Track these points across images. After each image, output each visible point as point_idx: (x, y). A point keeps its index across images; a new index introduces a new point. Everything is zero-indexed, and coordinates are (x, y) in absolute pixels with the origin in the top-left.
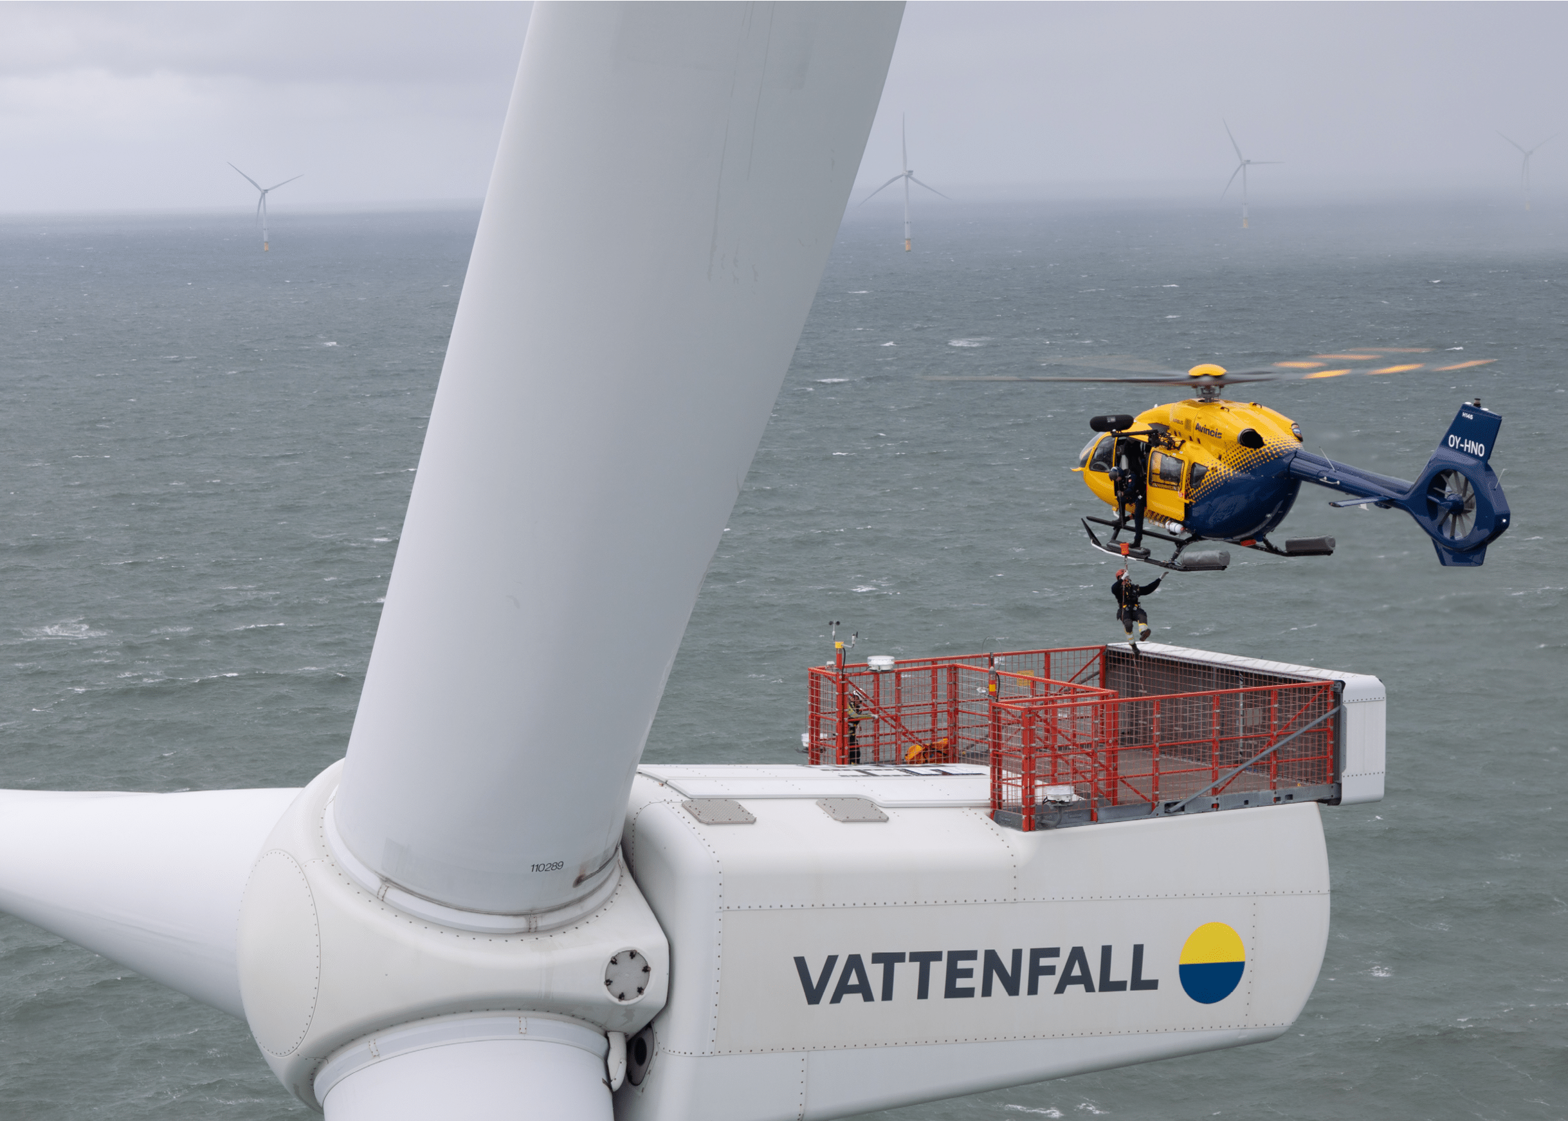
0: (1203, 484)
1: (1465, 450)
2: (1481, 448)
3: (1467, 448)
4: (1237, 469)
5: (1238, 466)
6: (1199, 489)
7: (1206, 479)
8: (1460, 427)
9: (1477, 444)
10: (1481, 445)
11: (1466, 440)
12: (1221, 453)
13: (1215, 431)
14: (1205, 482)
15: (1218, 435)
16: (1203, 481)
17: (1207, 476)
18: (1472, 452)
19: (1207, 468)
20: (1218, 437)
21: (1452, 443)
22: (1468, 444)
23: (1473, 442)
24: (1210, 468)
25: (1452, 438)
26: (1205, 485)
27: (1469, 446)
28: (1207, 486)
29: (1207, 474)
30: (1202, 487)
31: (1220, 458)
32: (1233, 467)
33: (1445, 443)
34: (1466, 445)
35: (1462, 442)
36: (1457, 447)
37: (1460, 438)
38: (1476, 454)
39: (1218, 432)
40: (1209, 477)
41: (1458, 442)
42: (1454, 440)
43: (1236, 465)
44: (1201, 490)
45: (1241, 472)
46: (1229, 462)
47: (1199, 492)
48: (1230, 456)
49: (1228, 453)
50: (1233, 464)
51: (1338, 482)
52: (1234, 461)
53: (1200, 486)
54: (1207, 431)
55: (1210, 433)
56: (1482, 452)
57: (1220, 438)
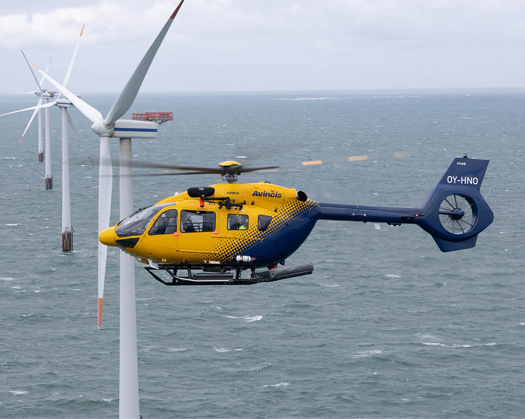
0: (270, 227)
1: (462, 183)
2: (475, 180)
3: (464, 182)
4: (291, 216)
5: (292, 214)
7: (272, 224)
8: (454, 169)
9: (471, 178)
10: (475, 178)
11: (462, 177)
12: (279, 207)
13: (275, 193)
14: (272, 226)
15: (278, 196)
16: (270, 225)
17: (272, 222)
18: (467, 183)
19: (271, 216)
21: (450, 181)
22: (464, 179)
23: (468, 178)
24: (273, 217)
25: (450, 177)
27: (465, 180)
28: (273, 228)
29: (273, 220)
30: (269, 229)
31: (276, 211)
32: (288, 215)
33: (444, 181)
34: (462, 180)
35: (459, 178)
36: (455, 182)
37: (456, 177)
38: (471, 183)
39: (278, 194)
40: (274, 223)
41: (455, 180)
42: (452, 179)
43: (290, 213)
44: (269, 231)
45: (295, 217)
46: (285, 212)
47: (267, 232)
48: (286, 208)
49: (284, 206)
50: (288, 213)
51: (365, 215)
52: (289, 211)
53: (267, 229)
54: (268, 195)
55: (270, 195)
56: (475, 182)
57: (281, 197)
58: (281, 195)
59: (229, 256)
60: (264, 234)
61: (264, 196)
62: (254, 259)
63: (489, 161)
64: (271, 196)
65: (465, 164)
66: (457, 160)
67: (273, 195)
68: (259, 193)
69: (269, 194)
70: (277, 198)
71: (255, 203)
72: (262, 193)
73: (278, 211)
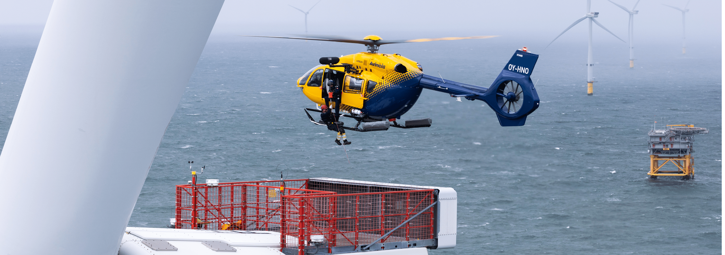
0: (374, 91)
1: (518, 71)
2: (527, 70)
3: (519, 70)
4: (392, 83)
5: (393, 82)
6: (372, 93)
7: (376, 88)
8: (515, 60)
9: (525, 68)
10: (527, 69)
11: (518, 67)
12: (384, 76)
13: (382, 65)
14: (375, 90)
15: (383, 67)
16: (374, 89)
17: (376, 87)
18: (521, 72)
19: (376, 83)
20: (383, 68)
21: (510, 68)
22: (519, 68)
23: (522, 67)
24: (378, 83)
25: (510, 66)
26: (375, 91)
27: (520, 69)
28: (376, 91)
29: (377, 85)
30: (373, 92)
31: (383, 78)
32: (390, 82)
33: (506, 68)
34: (518, 69)
35: (516, 67)
36: (513, 70)
37: (515, 66)
38: (524, 73)
39: (383, 65)
40: (377, 87)
41: (514, 68)
42: (512, 67)
43: (392, 81)
44: (373, 93)
45: (395, 84)
46: (388, 80)
47: (372, 94)
48: (389, 77)
49: (388, 75)
50: (390, 81)
51: (447, 89)
52: (391, 79)
53: (372, 92)
54: (377, 65)
55: (378, 66)
56: (527, 72)
57: (384, 68)
58: (385, 66)
60: (368, 94)
61: (375, 66)
63: (539, 55)
65: (522, 55)
66: (518, 52)
67: (380, 66)
70: (382, 68)
72: (374, 64)
73: (384, 78)
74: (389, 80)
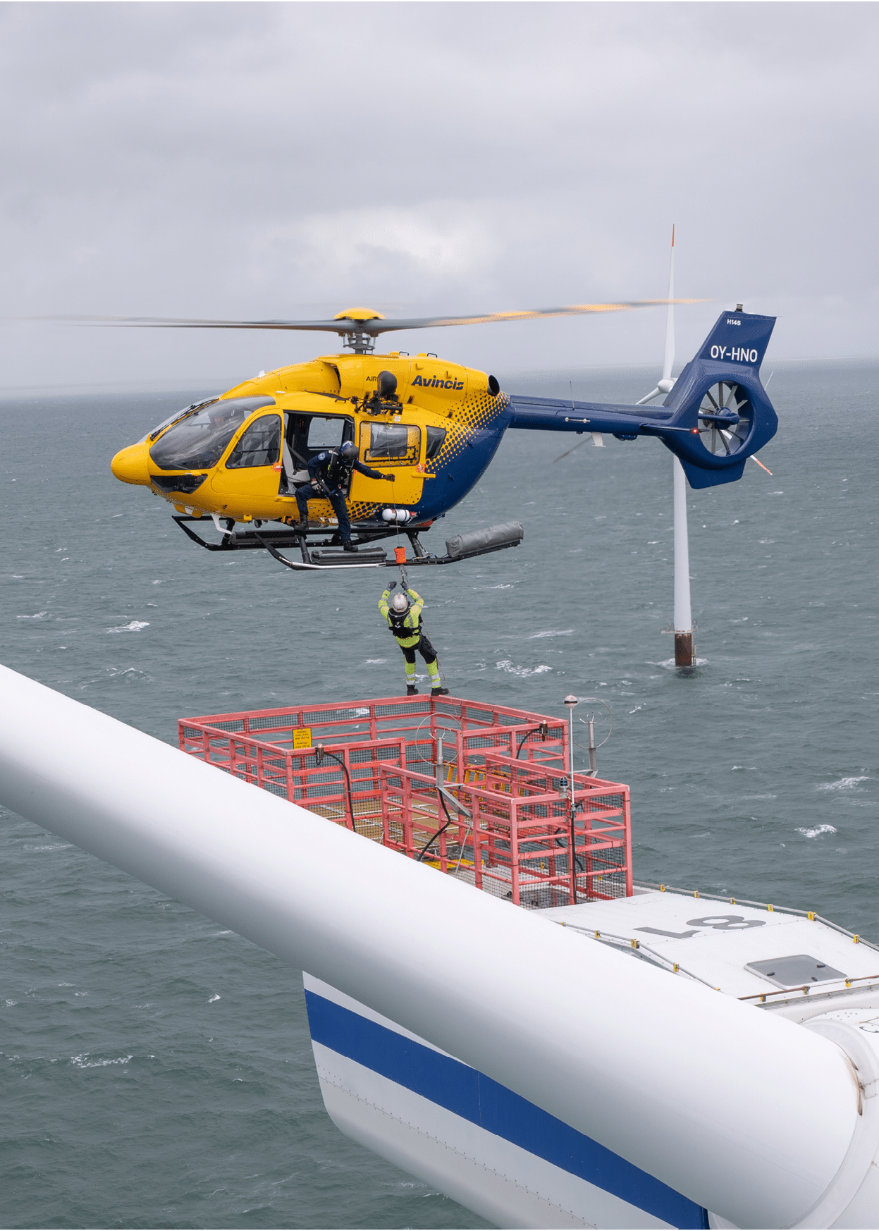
0: (443, 451)
1: (733, 359)
2: (753, 353)
3: (736, 356)
4: (475, 425)
5: (476, 422)
6: (438, 457)
7: (447, 443)
8: (723, 336)
9: (748, 349)
10: (754, 351)
11: (733, 348)
13: (453, 381)
14: (446, 447)
15: (458, 386)
16: (444, 446)
17: (447, 440)
18: (742, 361)
20: (457, 389)
21: (715, 354)
22: (736, 351)
23: (742, 349)
24: (444, 431)
25: (715, 348)
26: (446, 451)
27: (738, 354)
28: (449, 452)
29: (448, 437)
30: (442, 454)
31: (450, 416)
32: (471, 424)
33: (705, 353)
34: (733, 354)
35: (729, 350)
36: (722, 358)
37: (725, 347)
38: (747, 360)
39: (458, 381)
40: (450, 441)
41: (722, 353)
42: (718, 350)
43: (473, 421)
44: (441, 458)
45: (480, 428)
46: (465, 418)
47: (438, 461)
48: (467, 411)
49: (465, 407)
50: (471, 420)
51: (585, 422)
52: (472, 416)
53: (439, 454)
54: (440, 383)
55: (445, 385)
56: (753, 358)
57: (462, 388)
58: (463, 383)
59: (370, 509)
60: (434, 464)
61: (433, 386)
62: (415, 514)
63: (775, 318)
64: (446, 387)
65: (739, 323)
66: (727, 315)
67: (449, 385)
68: (425, 380)
69: (442, 381)
70: (455, 390)
71: (415, 400)
72: (430, 380)
73: (453, 416)
74: (468, 419)
